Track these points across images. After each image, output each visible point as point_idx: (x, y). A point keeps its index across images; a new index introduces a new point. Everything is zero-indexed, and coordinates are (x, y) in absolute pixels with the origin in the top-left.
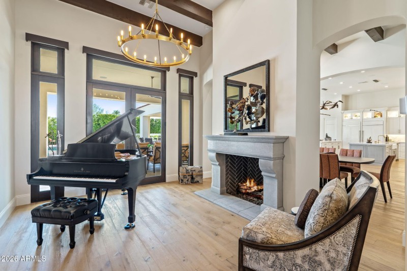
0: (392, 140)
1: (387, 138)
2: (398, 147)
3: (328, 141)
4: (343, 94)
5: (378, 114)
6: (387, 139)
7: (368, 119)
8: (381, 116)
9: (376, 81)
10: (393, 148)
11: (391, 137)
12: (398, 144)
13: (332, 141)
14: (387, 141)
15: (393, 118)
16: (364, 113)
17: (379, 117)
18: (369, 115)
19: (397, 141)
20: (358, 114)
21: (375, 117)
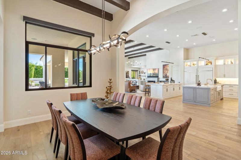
0: (219, 83)
1: (215, 80)
2: (222, 89)
3: (172, 84)
4: (185, 47)
5: (209, 62)
6: (215, 82)
7: (201, 66)
8: (211, 64)
9: (204, 34)
10: (218, 90)
11: (218, 80)
12: (222, 86)
13: (175, 83)
14: (215, 83)
15: (220, 65)
16: (199, 62)
17: (210, 64)
18: (202, 63)
19: (223, 83)
20: (195, 63)
21: (207, 64)
